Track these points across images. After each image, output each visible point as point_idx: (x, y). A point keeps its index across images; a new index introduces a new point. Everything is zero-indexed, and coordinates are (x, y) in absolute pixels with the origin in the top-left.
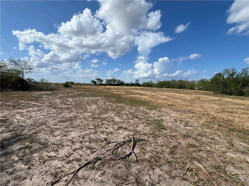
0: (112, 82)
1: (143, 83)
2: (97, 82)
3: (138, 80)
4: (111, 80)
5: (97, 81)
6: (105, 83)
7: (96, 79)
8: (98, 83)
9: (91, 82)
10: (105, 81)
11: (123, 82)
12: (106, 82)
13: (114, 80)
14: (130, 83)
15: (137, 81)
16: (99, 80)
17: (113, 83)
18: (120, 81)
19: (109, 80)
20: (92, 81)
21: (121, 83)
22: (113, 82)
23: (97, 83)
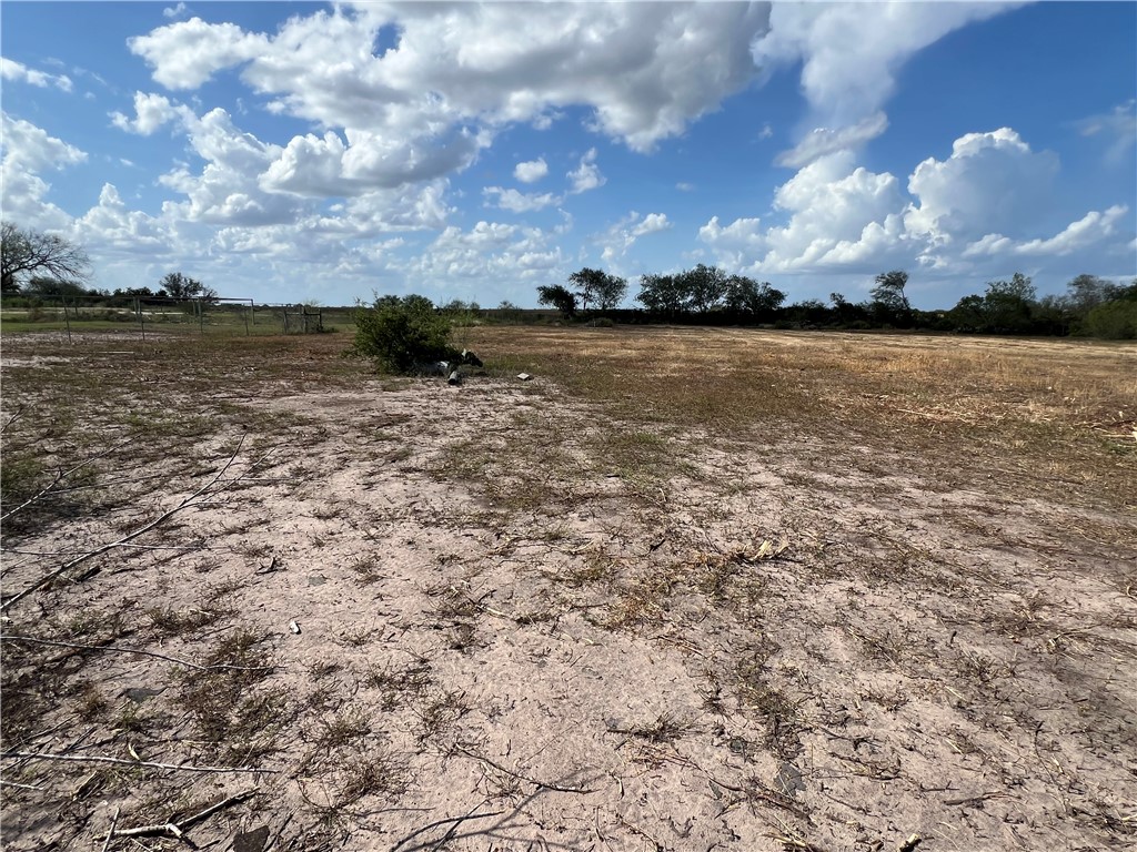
0: (690, 298)
1: (966, 301)
2: (579, 299)
3: (897, 280)
4: (683, 284)
5: (582, 290)
6: (641, 305)
7: (575, 276)
8: (590, 305)
9: (538, 295)
10: (639, 291)
11: (778, 296)
12: (643, 297)
13: (701, 281)
14: (831, 305)
15: (887, 283)
16: (593, 278)
17: (698, 302)
18: (747, 284)
19: (664, 283)
20: (544, 289)
21: (755, 299)
22: (698, 294)
23: (580, 307)
